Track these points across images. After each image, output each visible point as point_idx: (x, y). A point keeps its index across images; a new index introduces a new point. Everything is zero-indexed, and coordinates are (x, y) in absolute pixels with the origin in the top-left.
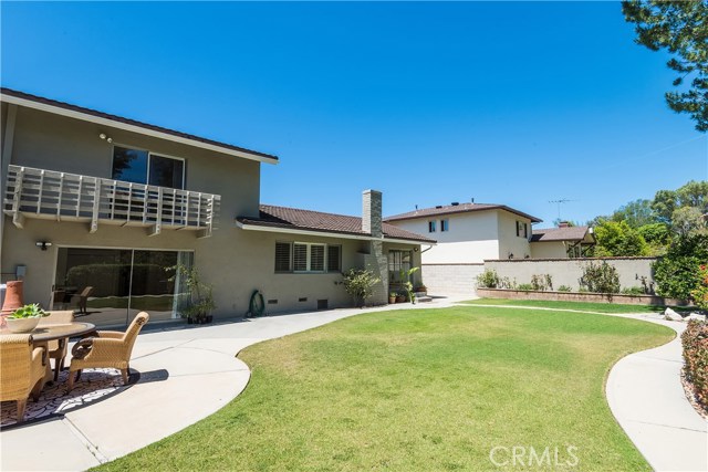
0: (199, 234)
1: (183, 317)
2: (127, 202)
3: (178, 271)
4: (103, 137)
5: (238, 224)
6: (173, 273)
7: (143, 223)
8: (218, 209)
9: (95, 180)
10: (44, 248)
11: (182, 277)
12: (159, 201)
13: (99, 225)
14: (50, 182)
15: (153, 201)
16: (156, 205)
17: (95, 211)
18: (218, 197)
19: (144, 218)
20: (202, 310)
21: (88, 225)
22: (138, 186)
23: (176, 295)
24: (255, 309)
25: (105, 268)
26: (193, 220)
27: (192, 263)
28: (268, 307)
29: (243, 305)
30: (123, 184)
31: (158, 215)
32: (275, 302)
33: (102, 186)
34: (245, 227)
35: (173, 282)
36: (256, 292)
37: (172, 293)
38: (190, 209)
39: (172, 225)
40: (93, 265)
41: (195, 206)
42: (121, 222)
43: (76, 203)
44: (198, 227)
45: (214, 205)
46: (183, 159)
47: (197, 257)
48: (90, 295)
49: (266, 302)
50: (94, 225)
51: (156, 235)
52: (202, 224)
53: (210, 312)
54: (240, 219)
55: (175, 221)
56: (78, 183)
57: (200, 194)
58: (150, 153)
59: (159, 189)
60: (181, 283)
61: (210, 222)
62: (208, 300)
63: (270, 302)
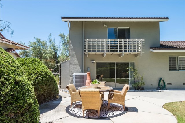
0: (136, 55)
1: (132, 87)
2: (113, 46)
3: (130, 70)
4: (105, 26)
5: (151, 50)
6: (128, 70)
7: (119, 53)
8: (144, 45)
9: (104, 40)
10: (93, 63)
11: (131, 72)
12: (123, 45)
13: (106, 55)
14: (94, 42)
15: (121, 45)
16: (122, 46)
17: (105, 50)
18: (143, 40)
19: (118, 51)
20: (140, 85)
21: (103, 55)
22: (116, 40)
23: (130, 78)
24: (161, 86)
25: (105, 69)
26: (134, 50)
27: (134, 67)
28: (167, 86)
29: (156, 84)
30: (112, 40)
31: (123, 50)
32: (170, 84)
33: (106, 42)
34: (155, 51)
35: (128, 74)
36: (161, 79)
37: (129, 78)
38: (133, 46)
39: (128, 53)
40: (102, 68)
41: (135, 44)
42: (112, 53)
43: (100, 48)
44: (137, 53)
45: (142, 43)
46: (129, 28)
47: (136, 64)
48: (103, 77)
49: (166, 84)
50: (105, 55)
51: (123, 57)
52: (138, 51)
53: (143, 86)
54: (152, 48)
55: (129, 51)
56: (100, 42)
57: (136, 39)
58: (118, 28)
59: (123, 40)
60: (131, 74)
61: (141, 50)
62: (142, 81)
63: (168, 84)
